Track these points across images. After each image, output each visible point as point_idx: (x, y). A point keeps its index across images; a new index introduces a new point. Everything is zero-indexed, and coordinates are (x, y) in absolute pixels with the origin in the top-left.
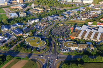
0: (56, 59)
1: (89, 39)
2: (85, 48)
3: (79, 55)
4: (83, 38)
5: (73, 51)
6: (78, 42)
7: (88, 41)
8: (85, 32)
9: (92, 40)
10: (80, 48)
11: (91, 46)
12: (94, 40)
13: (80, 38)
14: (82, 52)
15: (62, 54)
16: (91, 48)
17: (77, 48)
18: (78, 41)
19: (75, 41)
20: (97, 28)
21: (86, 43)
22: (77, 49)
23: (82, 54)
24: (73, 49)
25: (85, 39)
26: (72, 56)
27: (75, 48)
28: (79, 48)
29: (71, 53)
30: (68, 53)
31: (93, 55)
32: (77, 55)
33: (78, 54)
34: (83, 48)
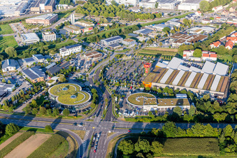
0: (110, 132)
1: (181, 88)
2: (171, 107)
3: (159, 121)
4: (170, 86)
5: (146, 113)
6: (159, 95)
7: (180, 93)
8: (176, 72)
9: (188, 89)
10: (161, 107)
11: (184, 103)
12: (192, 90)
13: (164, 86)
14: (166, 116)
15: (122, 121)
16: (185, 107)
17: (155, 107)
18: (159, 91)
19: (153, 92)
20: (201, 65)
21: (175, 97)
22: (155, 109)
23: (164, 120)
24: (147, 108)
25: (173, 88)
26: (144, 125)
27: (152, 106)
28: (159, 107)
29: (142, 118)
30: (136, 118)
31: (187, 122)
32: (154, 121)
33: (156, 120)
34: (167, 107)
